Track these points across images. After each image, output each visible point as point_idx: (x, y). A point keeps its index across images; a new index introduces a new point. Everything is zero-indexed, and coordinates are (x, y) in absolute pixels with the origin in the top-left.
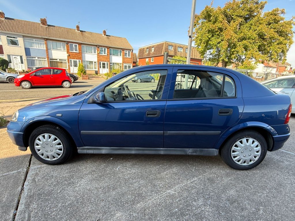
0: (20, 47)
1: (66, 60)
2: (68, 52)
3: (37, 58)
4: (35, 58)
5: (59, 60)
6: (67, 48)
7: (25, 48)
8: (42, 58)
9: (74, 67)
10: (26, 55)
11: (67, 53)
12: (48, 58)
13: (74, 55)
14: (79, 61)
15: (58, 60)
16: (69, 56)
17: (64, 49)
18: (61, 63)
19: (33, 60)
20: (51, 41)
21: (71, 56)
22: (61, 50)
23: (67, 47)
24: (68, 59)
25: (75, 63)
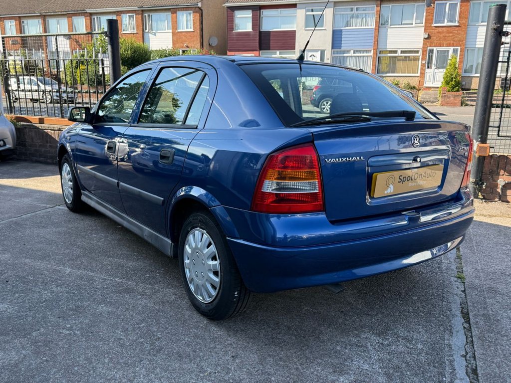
0: (325, 30)
1: (417, 52)
2: (426, 28)
3: (351, 53)
4: (348, 52)
5: (402, 52)
6: (426, 17)
7: (334, 32)
8: (364, 51)
9: (436, 71)
10: (333, 48)
11: (425, 31)
12: (376, 49)
13: (441, 36)
14: (455, 51)
15: (399, 54)
16: (429, 37)
17: (419, 21)
18: (403, 60)
19: (344, 57)
20: (390, 5)
21: (434, 38)
22: (412, 24)
23: (426, 13)
24: (423, 48)
25: (443, 55)
